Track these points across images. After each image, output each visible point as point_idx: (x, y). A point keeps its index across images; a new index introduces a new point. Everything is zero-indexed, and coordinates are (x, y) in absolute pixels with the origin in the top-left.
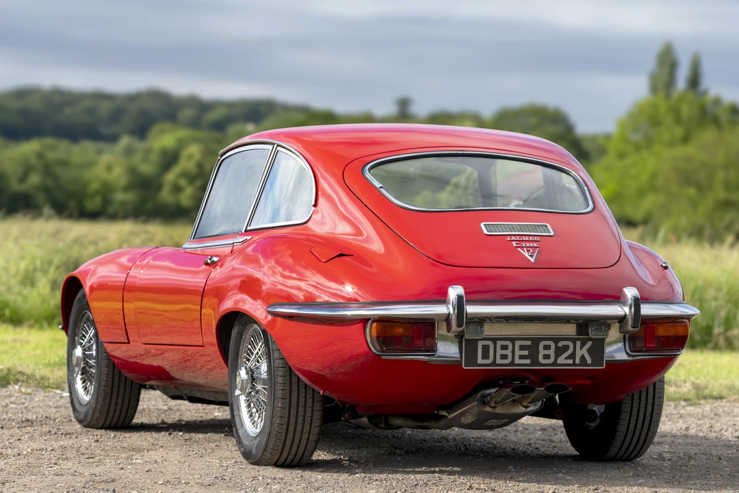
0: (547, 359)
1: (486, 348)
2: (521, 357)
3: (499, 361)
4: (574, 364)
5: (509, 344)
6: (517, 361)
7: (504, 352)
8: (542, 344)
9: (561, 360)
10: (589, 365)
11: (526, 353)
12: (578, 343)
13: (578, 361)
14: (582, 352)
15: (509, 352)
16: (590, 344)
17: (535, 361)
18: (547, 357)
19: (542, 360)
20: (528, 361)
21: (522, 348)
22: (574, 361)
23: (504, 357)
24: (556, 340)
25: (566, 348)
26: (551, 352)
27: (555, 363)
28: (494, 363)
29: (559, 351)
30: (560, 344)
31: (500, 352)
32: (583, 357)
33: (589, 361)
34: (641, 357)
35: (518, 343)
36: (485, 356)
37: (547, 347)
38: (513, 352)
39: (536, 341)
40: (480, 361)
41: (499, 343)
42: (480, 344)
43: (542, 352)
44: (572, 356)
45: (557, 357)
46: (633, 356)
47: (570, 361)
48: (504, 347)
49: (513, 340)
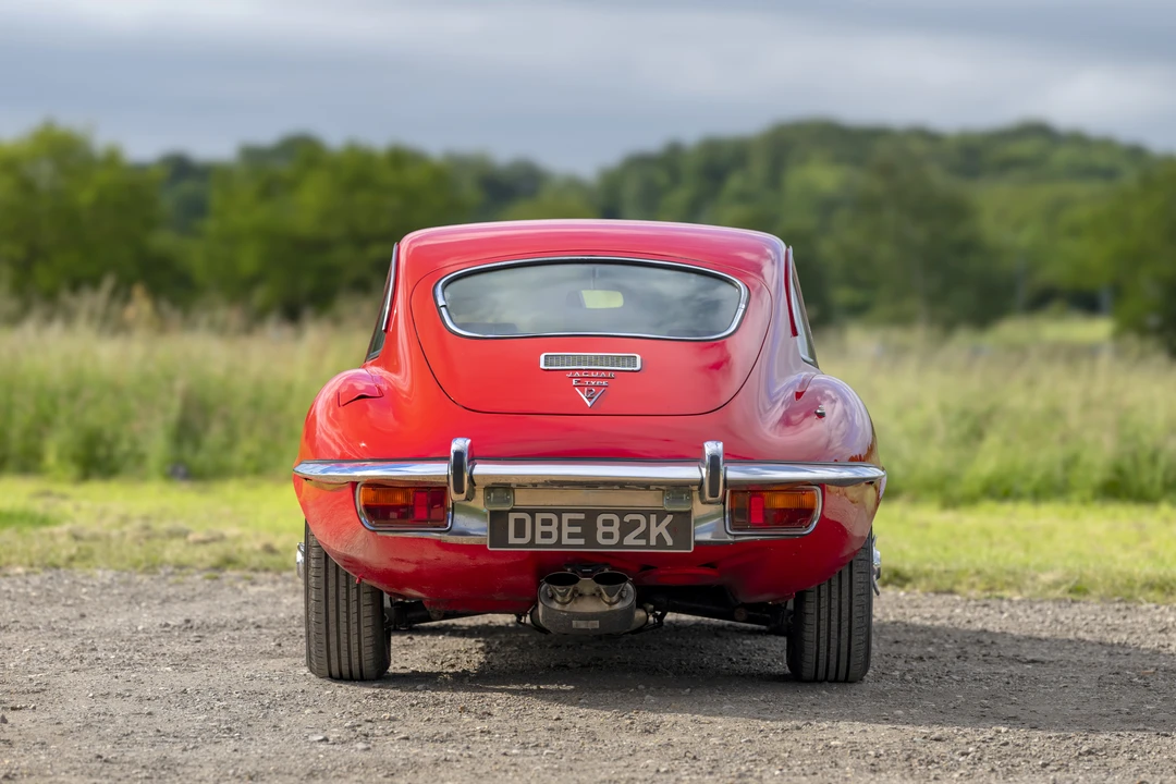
0: (608, 538)
1: (520, 524)
2: (571, 536)
3: (539, 540)
4: (648, 546)
5: (553, 517)
6: (565, 540)
7: (547, 529)
8: (601, 518)
9: (629, 540)
10: (670, 547)
11: (578, 530)
12: (653, 518)
13: (653, 542)
14: (659, 529)
15: (553, 529)
16: (669, 518)
17: (591, 542)
18: (608, 535)
19: (601, 540)
20: (581, 541)
21: (572, 523)
22: (648, 540)
23: (546, 535)
24: (621, 513)
25: (636, 524)
26: (615, 529)
27: (620, 544)
28: (532, 543)
29: (626, 529)
30: (627, 519)
31: (540, 528)
32: (660, 537)
33: (670, 542)
34: (746, 536)
35: (566, 517)
36: (520, 533)
37: (608, 523)
38: (560, 529)
39: (592, 514)
40: (512, 539)
41: (539, 517)
42: (512, 517)
43: (601, 529)
44: (645, 535)
45: (622, 536)
46: (735, 536)
47: (643, 542)
48: (547, 522)
49: (559, 512)
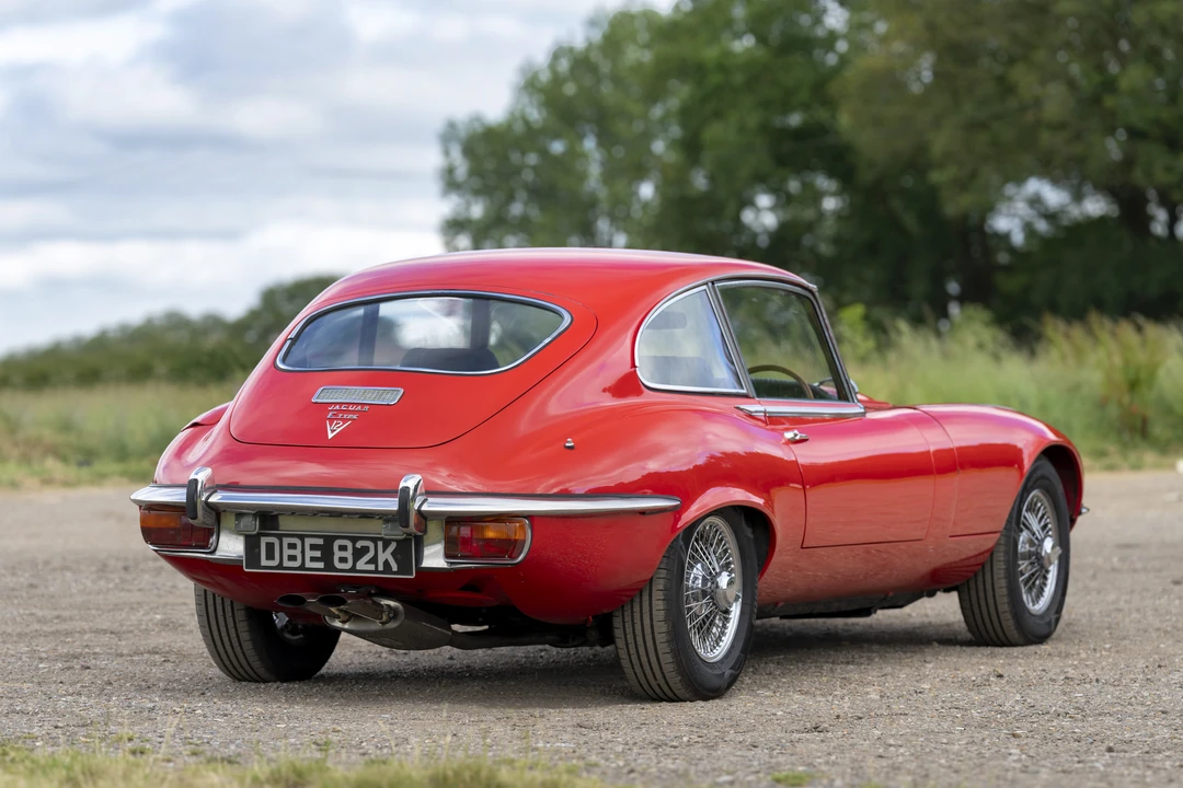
0: (343, 562)
1: (270, 547)
2: (313, 559)
3: (287, 563)
4: (376, 571)
5: (297, 541)
6: (309, 564)
7: (292, 552)
8: (337, 543)
9: (361, 565)
10: (395, 573)
11: (318, 554)
12: (380, 545)
13: (381, 568)
14: (385, 556)
15: (297, 552)
16: (394, 545)
17: (330, 566)
18: (343, 560)
19: (338, 565)
20: (321, 565)
21: (313, 547)
22: (377, 567)
23: (291, 558)
24: (354, 540)
25: (365, 550)
26: (349, 554)
27: (353, 569)
28: (280, 566)
29: (358, 554)
30: (359, 544)
31: (287, 552)
32: (386, 563)
33: (395, 568)
35: (308, 542)
36: (270, 556)
37: (344, 548)
38: (303, 552)
39: (329, 540)
40: (264, 562)
41: (286, 541)
42: (264, 541)
43: (338, 554)
44: (374, 560)
45: (356, 559)
47: (372, 567)
48: (292, 546)
49: (302, 537)
